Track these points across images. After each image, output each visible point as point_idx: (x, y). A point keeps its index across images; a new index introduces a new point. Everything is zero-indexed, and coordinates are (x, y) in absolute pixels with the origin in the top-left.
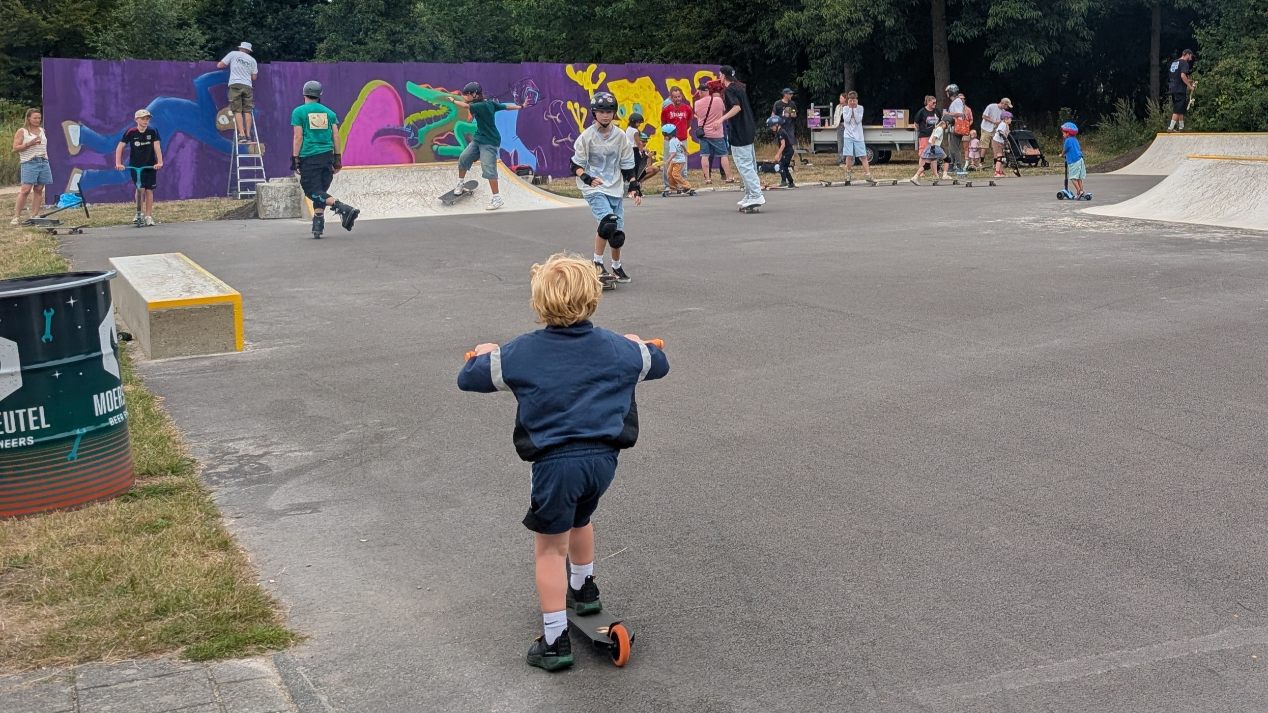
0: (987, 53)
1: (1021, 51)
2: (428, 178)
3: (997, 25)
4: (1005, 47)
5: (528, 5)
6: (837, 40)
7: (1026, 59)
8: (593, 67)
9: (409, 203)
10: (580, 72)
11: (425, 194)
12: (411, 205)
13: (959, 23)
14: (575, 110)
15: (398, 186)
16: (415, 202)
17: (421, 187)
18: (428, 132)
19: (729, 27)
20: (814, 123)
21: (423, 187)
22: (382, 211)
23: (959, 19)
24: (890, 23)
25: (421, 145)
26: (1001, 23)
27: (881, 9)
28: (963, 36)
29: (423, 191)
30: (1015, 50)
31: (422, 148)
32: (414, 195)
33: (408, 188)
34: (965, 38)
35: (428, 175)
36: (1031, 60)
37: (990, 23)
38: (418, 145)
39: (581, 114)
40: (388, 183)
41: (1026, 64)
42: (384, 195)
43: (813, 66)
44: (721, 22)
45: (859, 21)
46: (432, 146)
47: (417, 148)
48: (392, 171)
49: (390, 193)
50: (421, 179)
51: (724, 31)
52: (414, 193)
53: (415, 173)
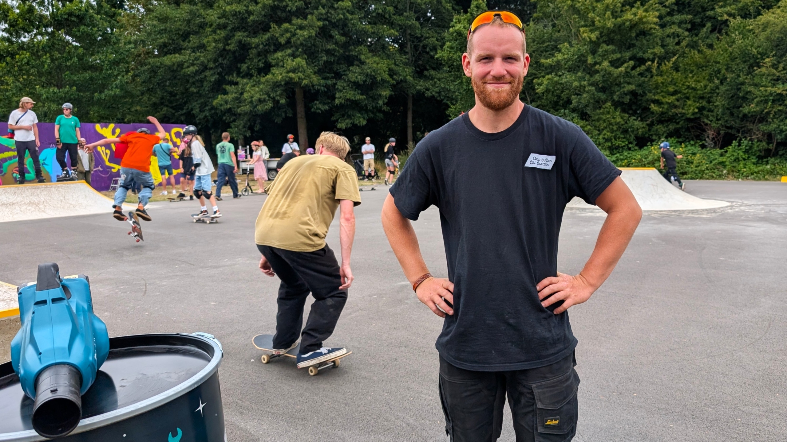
0: (333, 119)
1: (353, 117)
2: (38, 193)
3: (341, 103)
4: (343, 116)
5: (53, 91)
6: (251, 111)
7: (356, 122)
8: (112, 126)
9: (29, 210)
10: (104, 129)
11: (38, 204)
12: (30, 211)
13: (318, 102)
14: (103, 151)
15: (18, 199)
16: (33, 209)
17: (35, 199)
18: (9, 166)
19: (167, 106)
20: (241, 157)
21: (36, 199)
22: (11, 216)
23: (317, 100)
24: (283, 101)
25: (5, 174)
26: (343, 102)
27: (278, 93)
28: (320, 109)
29: (37, 201)
30: (349, 117)
31: (6, 175)
32: (31, 205)
33: (25, 200)
34: (321, 110)
35: (38, 192)
36: (359, 122)
37: (337, 101)
38: (3, 174)
39: (106, 154)
40: (11, 197)
41: (356, 125)
42: (10, 205)
43: (233, 126)
44: (162, 104)
45: (264, 100)
46: (12, 174)
47: (3, 175)
48: (13, 189)
49: (13, 204)
50: (34, 194)
51: (165, 109)
52: (30, 203)
53: (29, 190)
